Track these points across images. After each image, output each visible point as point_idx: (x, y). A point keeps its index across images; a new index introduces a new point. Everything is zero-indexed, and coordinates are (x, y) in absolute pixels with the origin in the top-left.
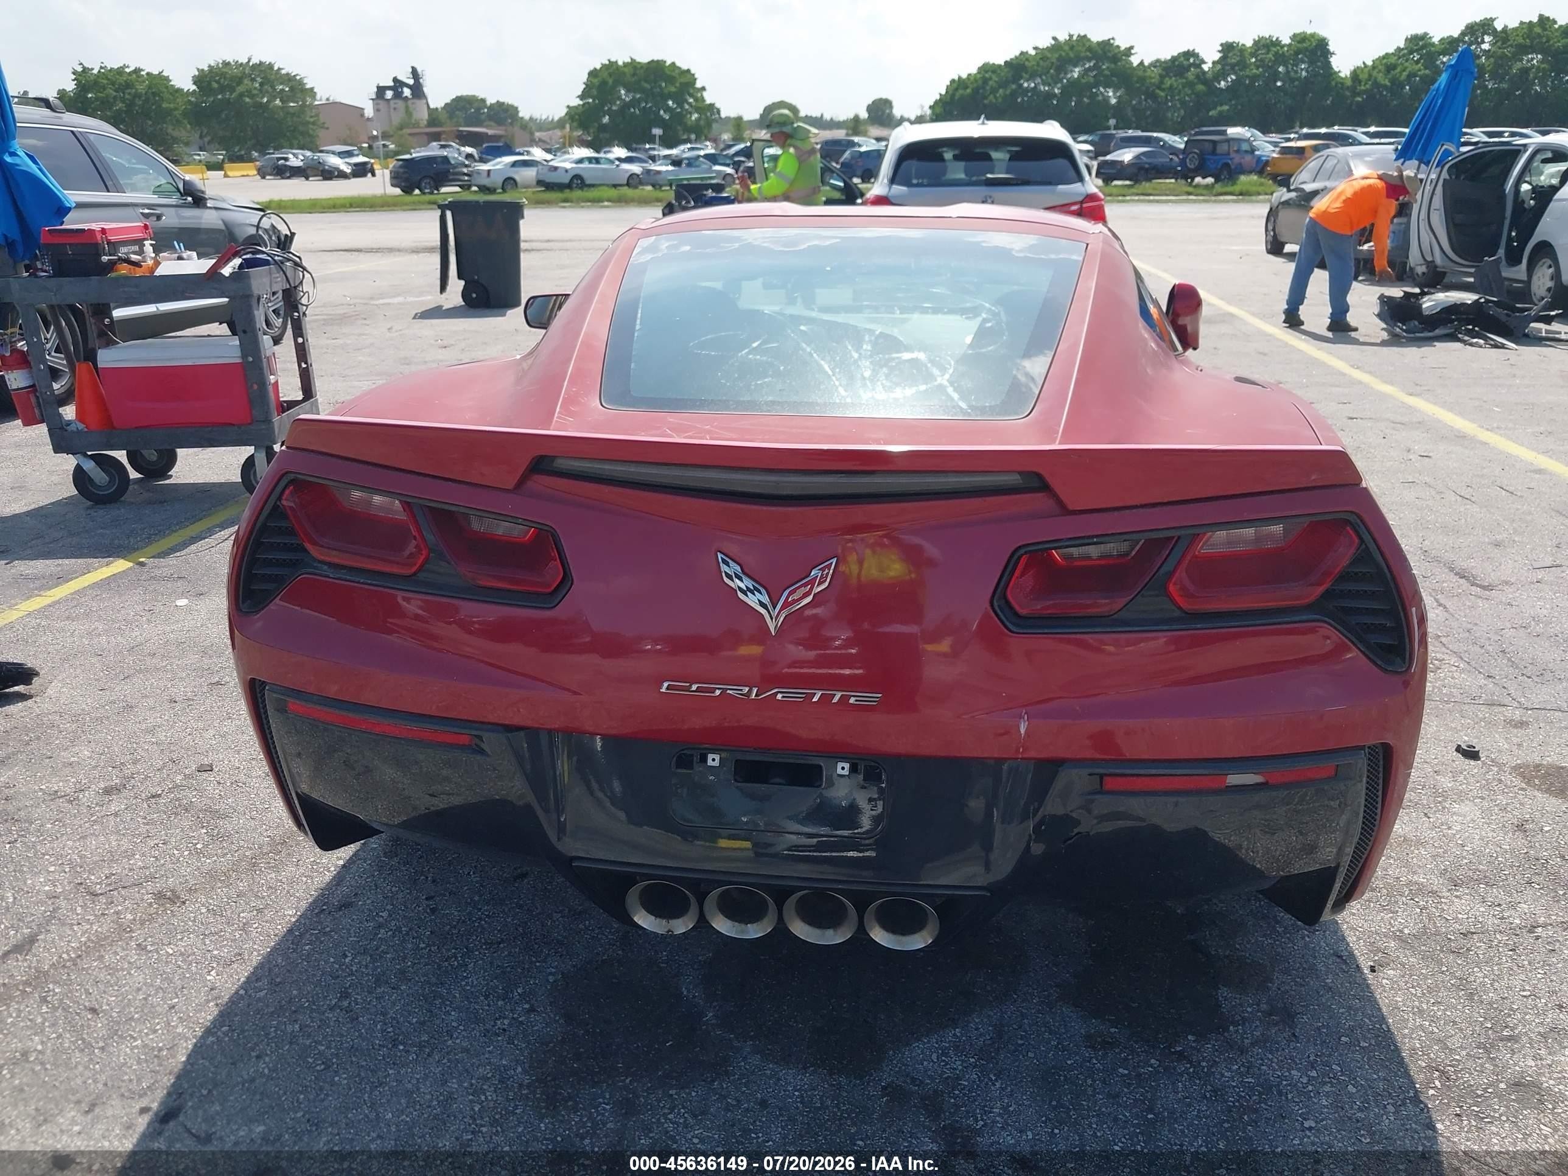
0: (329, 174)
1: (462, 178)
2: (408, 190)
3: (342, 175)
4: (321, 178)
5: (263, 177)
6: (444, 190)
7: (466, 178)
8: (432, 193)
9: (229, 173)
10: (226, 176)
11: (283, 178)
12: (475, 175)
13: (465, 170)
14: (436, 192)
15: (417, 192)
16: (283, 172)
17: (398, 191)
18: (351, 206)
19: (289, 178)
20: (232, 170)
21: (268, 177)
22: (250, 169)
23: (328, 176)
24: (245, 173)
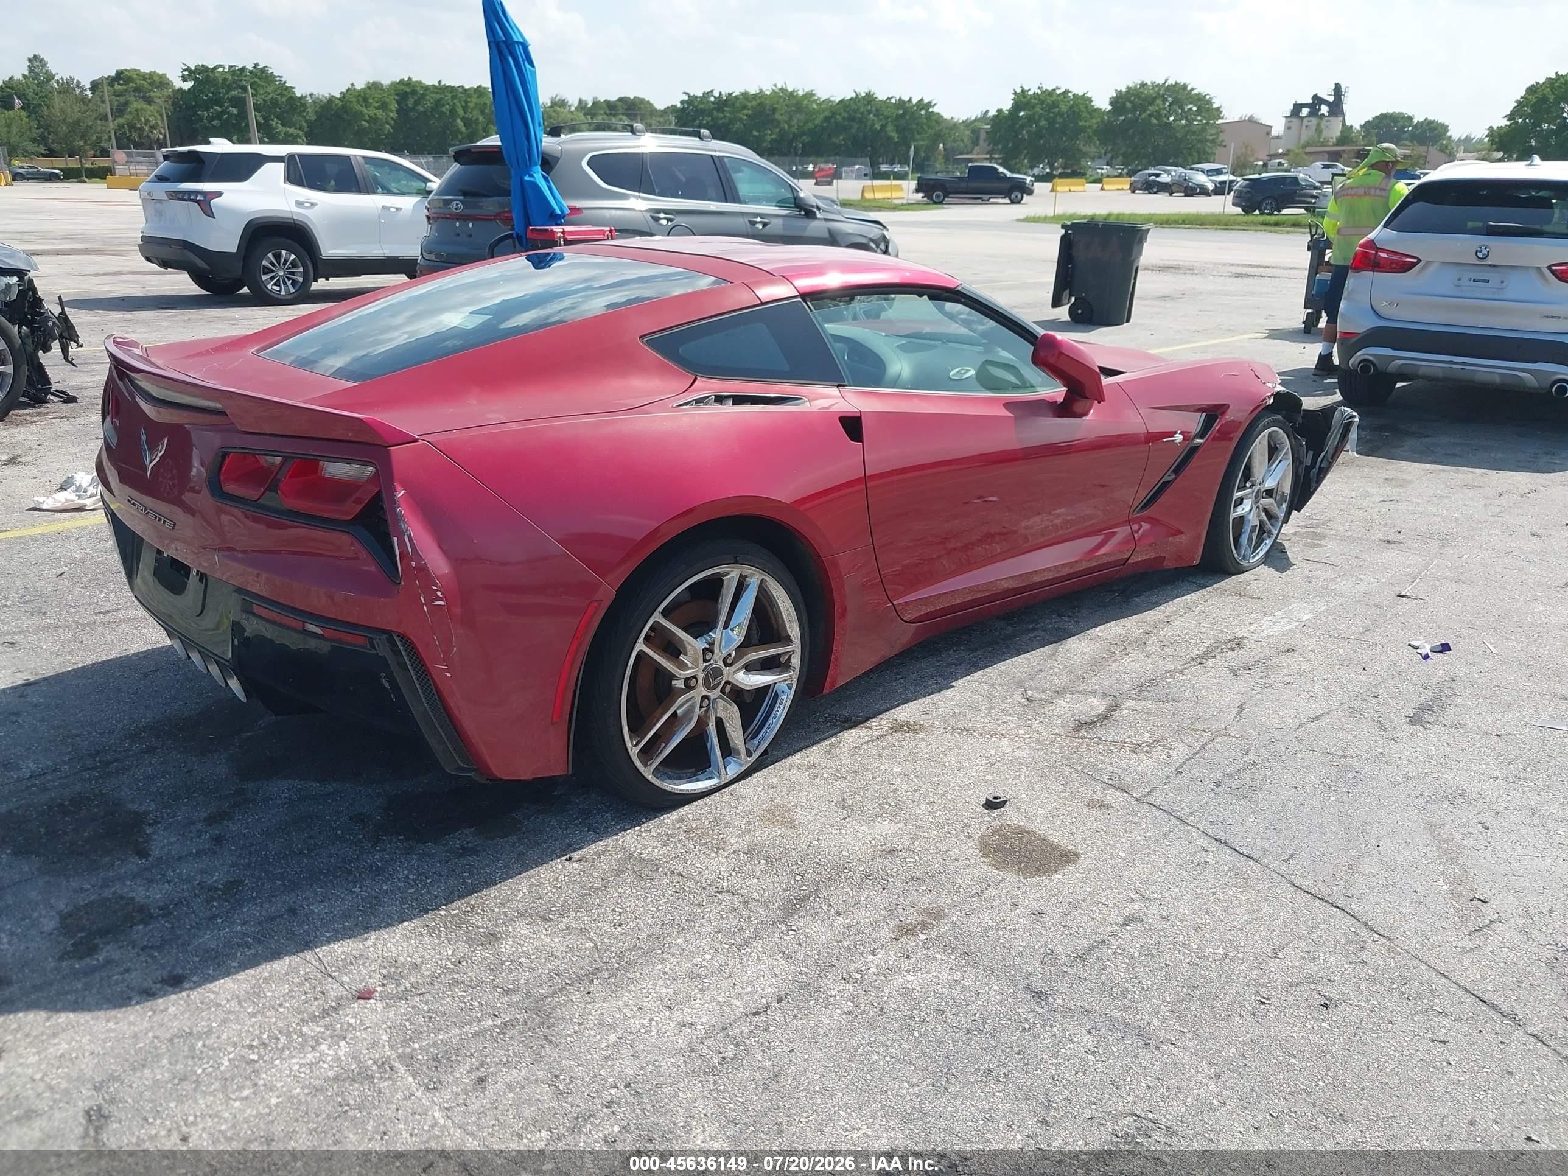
0: (1192, 191)
1: (1309, 200)
2: (1248, 210)
3: (1203, 192)
4: (1183, 194)
5: (1133, 192)
6: (1285, 211)
7: (1313, 201)
8: (1271, 214)
9: (1106, 187)
10: (1102, 189)
11: (1150, 193)
12: (1321, 197)
13: (1315, 192)
14: (1275, 213)
15: (1257, 212)
16: (1152, 187)
17: (1239, 210)
18: (1184, 222)
19: (1155, 193)
20: (1108, 183)
21: (1137, 192)
22: (1125, 183)
23: (1189, 192)
24: (1120, 187)
